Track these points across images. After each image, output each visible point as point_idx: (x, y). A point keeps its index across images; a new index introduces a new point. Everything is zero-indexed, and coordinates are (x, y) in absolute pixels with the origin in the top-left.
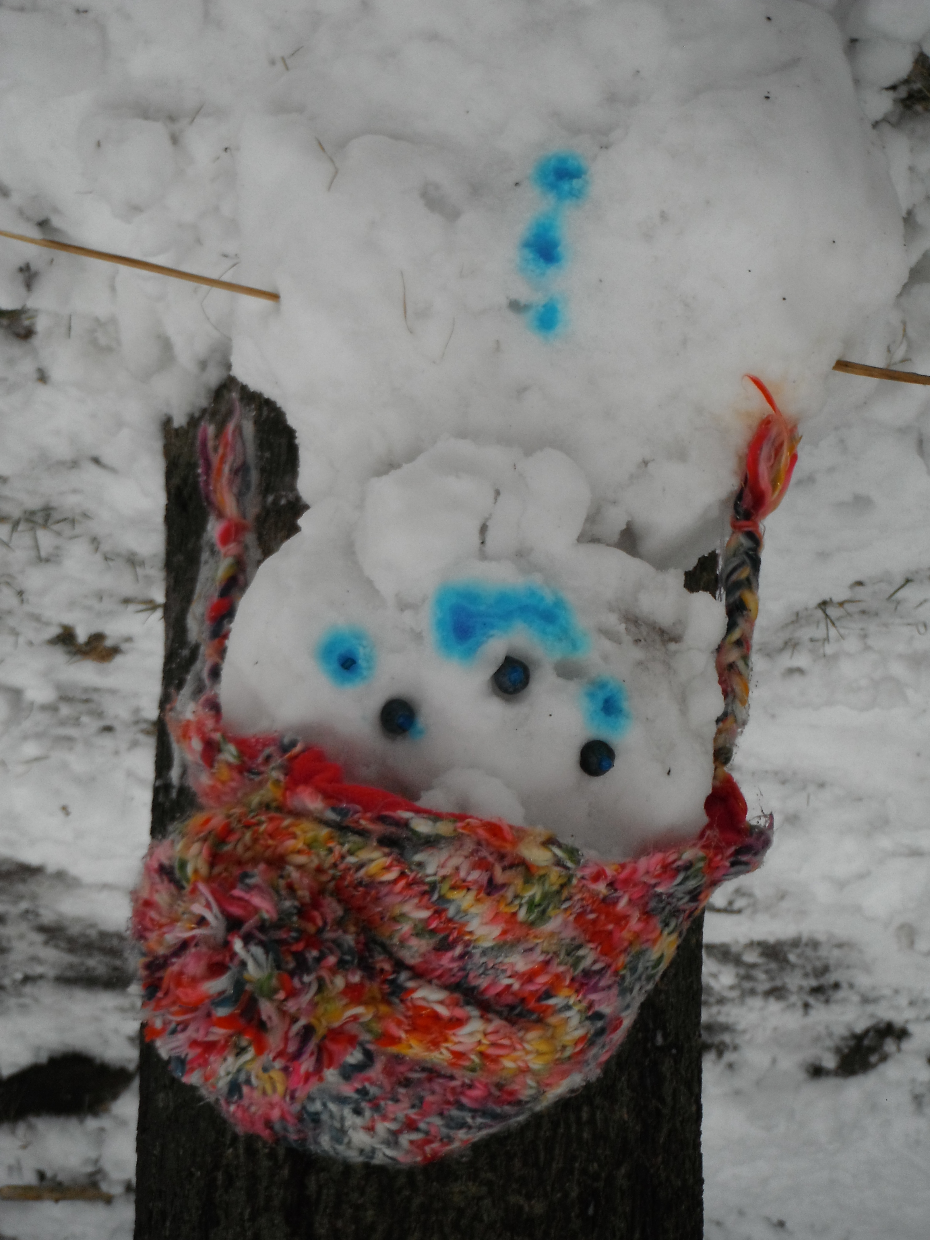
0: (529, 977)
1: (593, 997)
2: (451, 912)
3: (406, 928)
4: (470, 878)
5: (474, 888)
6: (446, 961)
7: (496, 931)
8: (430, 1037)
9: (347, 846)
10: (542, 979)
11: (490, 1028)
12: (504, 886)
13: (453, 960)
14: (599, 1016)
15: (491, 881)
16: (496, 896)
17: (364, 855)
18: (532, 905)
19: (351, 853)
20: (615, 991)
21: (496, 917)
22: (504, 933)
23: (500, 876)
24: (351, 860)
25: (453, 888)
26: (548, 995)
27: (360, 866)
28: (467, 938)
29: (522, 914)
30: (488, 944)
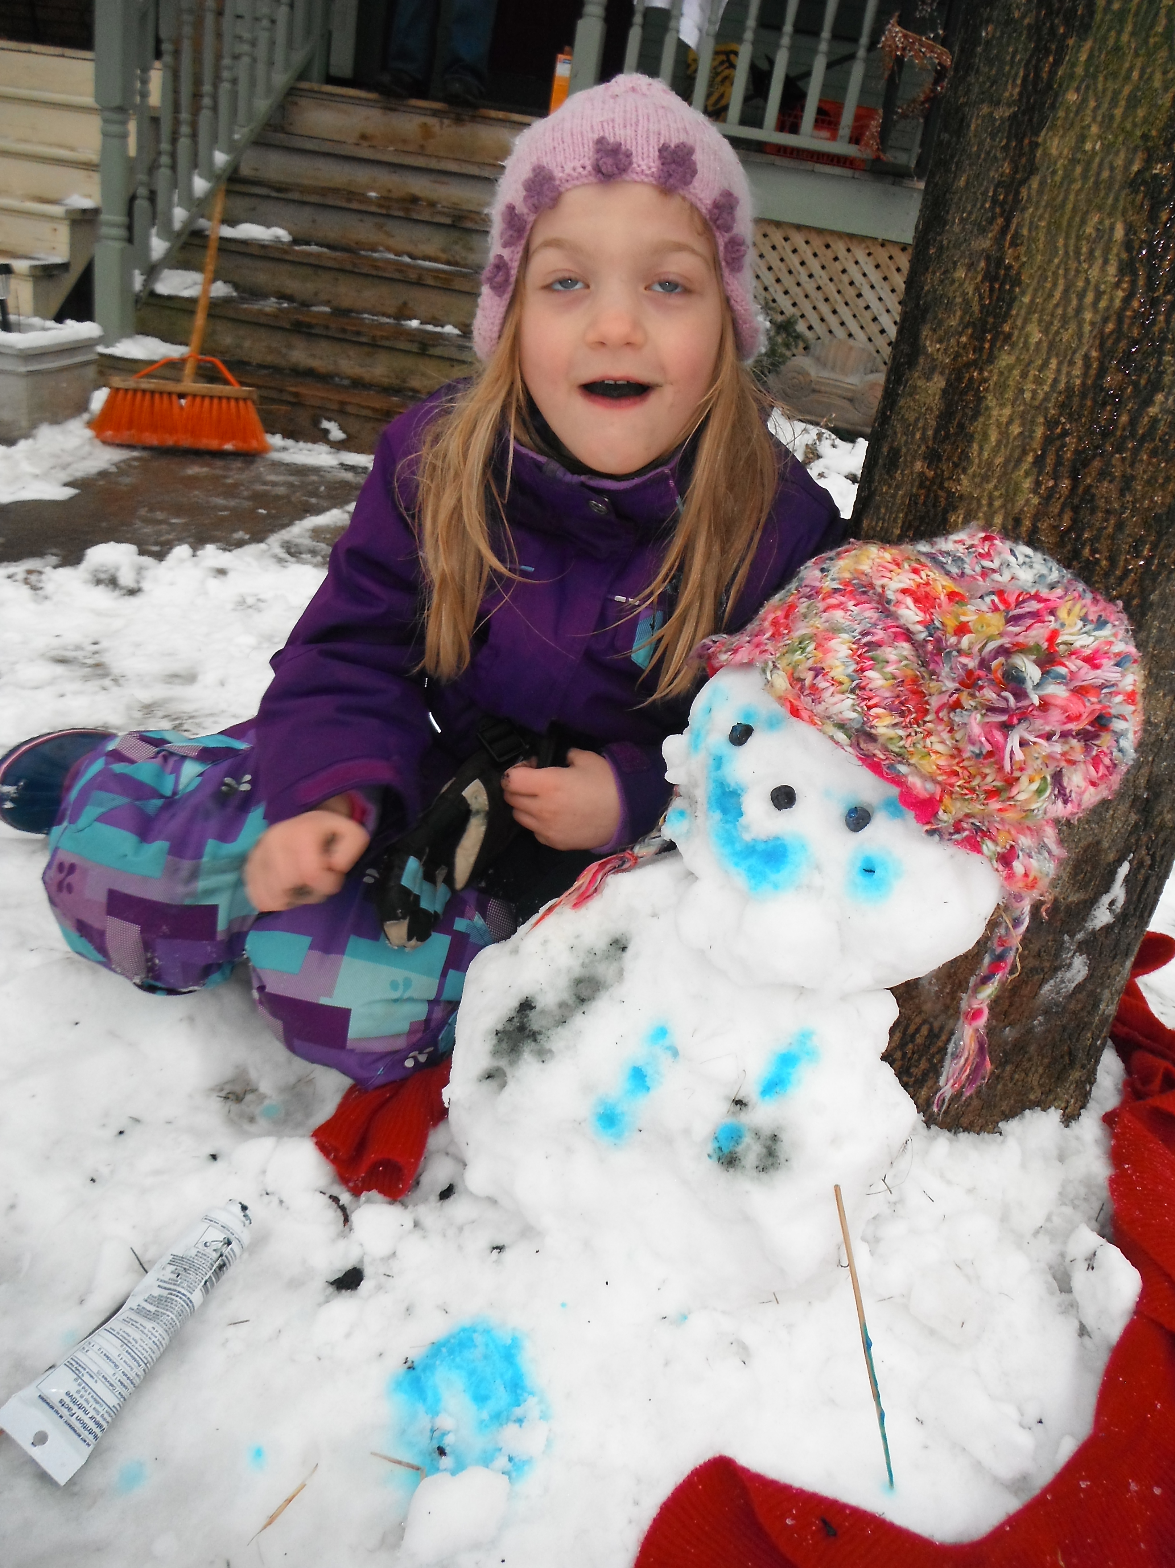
0: (840, 606)
1: (817, 584)
2: (854, 667)
3: (890, 669)
4: (828, 684)
5: (829, 677)
6: (879, 635)
7: (833, 644)
8: (928, 589)
9: (902, 743)
10: (832, 601)
11: (885, 581)
12: (810, 669)
13: (873, 634)
14: (822, 570)
15: (816, 676)
16: (819, 665)
17: (891, 733)
18: (803, 650)
19: (901, 738)
20: (806, 582)
21: (826, 652)
22: (830, 639)
23: (809, 677)
24: (901, 732)
25: (841, 683)
26: (836, 590)
27: (895, 725)
28: (855, 646)
29: (812, 647)
30: (845, 636)
